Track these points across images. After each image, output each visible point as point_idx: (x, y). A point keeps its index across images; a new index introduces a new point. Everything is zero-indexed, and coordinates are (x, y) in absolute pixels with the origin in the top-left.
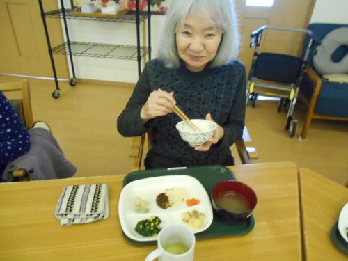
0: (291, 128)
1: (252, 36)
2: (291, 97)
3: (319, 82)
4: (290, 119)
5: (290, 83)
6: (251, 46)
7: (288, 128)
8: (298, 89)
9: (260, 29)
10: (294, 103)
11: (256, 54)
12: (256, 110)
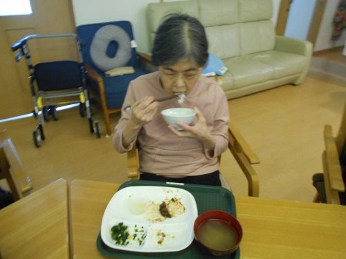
0: (95, 129)
1: (15, 49)
2: (83, 101)
3: (100, 79)
4: (91, 121)
5: (77, 87)
6: (18, 61)
7: (92, 131)
8: (86, 91)
9: (22, 40)
10: (88, 104)
11: (30, 67)
12: (58, 122)
